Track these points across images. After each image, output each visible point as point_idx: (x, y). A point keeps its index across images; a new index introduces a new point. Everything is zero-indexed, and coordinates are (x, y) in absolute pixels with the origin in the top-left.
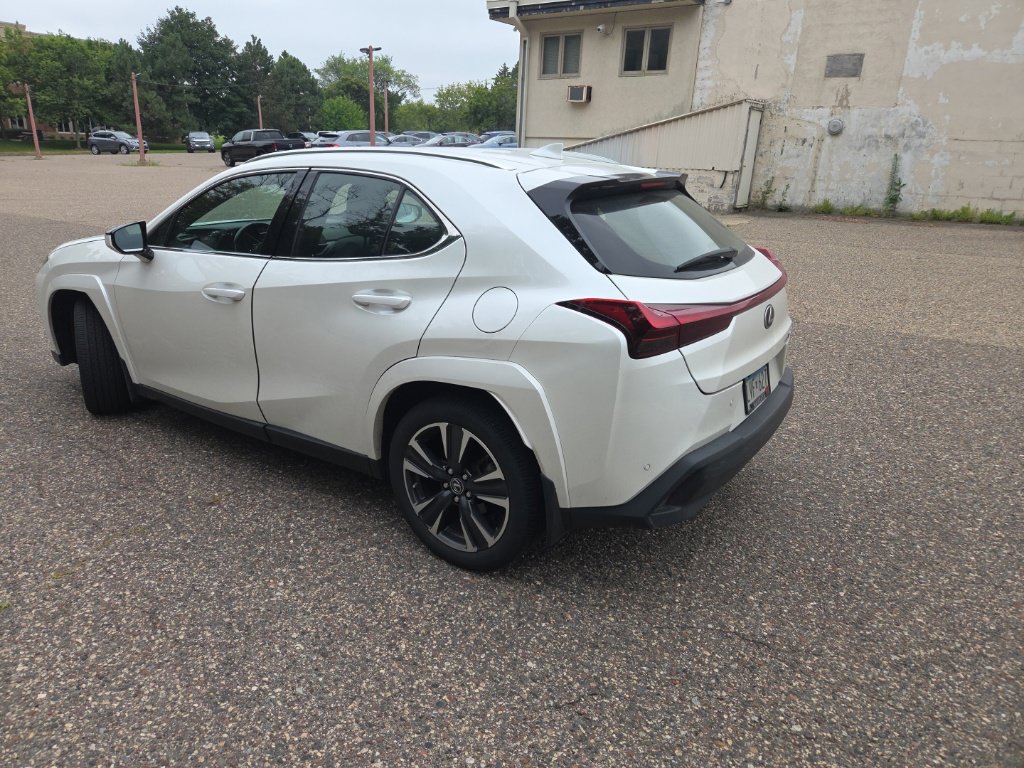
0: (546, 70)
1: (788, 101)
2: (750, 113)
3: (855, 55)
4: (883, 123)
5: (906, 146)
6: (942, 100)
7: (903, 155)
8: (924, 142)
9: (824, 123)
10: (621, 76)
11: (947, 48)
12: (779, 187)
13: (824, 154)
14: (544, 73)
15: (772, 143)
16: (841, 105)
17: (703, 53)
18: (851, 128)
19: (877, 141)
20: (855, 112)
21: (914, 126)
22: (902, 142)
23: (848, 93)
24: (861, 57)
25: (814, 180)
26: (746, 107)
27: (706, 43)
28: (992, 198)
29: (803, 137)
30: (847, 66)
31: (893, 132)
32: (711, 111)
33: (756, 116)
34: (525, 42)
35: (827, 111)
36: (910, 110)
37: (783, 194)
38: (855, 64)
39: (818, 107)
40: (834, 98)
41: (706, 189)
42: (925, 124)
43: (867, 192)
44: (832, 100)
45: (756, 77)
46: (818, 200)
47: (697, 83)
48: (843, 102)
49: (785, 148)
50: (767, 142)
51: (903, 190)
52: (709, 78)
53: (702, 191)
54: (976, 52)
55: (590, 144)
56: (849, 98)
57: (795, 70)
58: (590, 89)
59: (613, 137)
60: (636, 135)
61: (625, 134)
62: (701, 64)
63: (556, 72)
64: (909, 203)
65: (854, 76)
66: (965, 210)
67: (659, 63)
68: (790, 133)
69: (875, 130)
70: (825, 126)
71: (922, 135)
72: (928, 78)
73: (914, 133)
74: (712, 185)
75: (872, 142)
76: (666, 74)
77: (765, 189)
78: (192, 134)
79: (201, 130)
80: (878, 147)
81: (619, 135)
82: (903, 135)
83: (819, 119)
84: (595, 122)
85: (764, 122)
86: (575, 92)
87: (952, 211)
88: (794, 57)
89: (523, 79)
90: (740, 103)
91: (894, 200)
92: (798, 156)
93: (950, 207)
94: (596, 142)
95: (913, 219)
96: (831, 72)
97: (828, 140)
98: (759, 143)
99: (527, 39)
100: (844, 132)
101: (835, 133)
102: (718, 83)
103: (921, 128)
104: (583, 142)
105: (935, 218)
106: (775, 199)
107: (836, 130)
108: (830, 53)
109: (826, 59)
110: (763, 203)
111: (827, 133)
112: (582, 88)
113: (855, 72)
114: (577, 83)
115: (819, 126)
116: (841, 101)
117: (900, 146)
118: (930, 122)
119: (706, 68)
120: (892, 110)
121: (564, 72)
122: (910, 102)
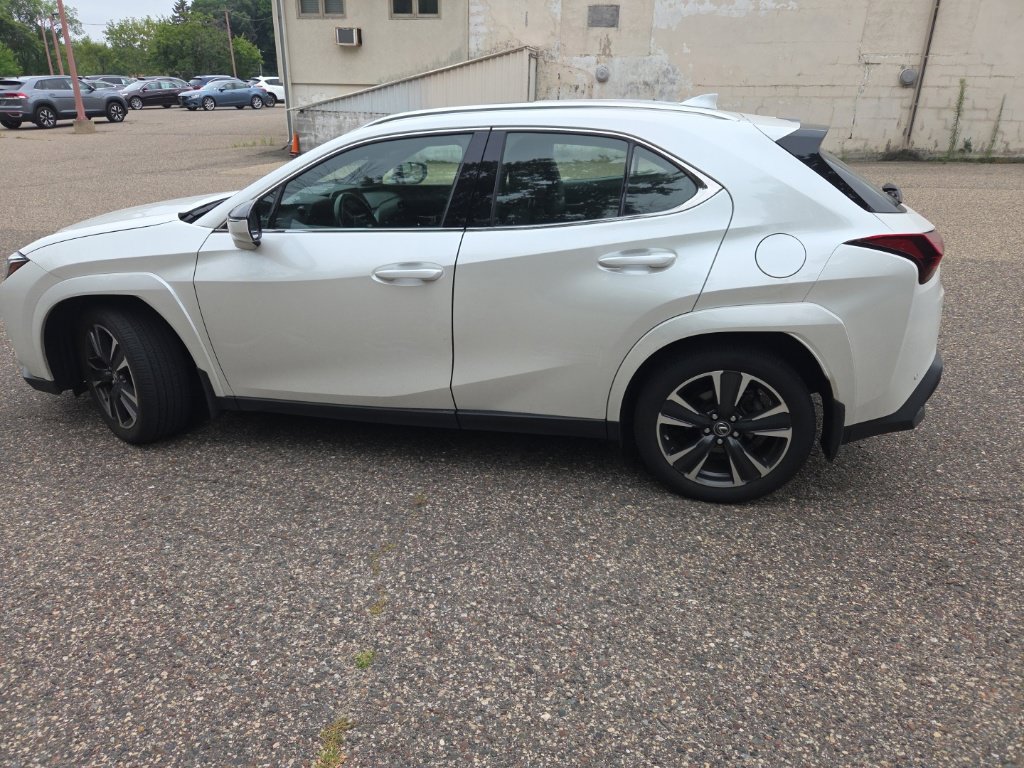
0: (305, 9)
1: (558, 49)
2: (529, 60)
3: (612, 6)
4: (640, 70)
5: (661, 91)
6: (687, 50)
8: (675, 88)
9: (592, 70)
10: (391, 18)
11: (686, 2)
14: (303, 12)
15: (548, 89)
16: (604, 53)
18: (614, 77)
19: (638, 88)
20: (617, 61)
21: (666, 73)
22: (658, 88)
23: (609, 43)
24: (617, 8)
26: (526, 53)
29: (576, 84)
30: (606, 16)
31: (650, 79)
32: (487, 59)
33: (533, 61)
35: (593, 59)
36: (661, 58)
38: (612, 15)
39: (585, 55)
40: (598, 47)
42: (674, 71)
44: (596, 48)
45: (526, 25)
47: (471, 28)
48: (606, 50)
49: (561, 95)
50: (544, 89)
52: (482, 24)
54: (708, 7)
55: (373, 91)
56: (611, 47)
57: (562, 19)
58: (359, 31)
59: (398, 84)
60: (422, 81)
61: (410, 80)
62: (473, 9)
63: (318, 12)
65: (613, 26)
67: (430, 6)
68: (564, 79)
69: (635, 77)
70: (594, 75)
71: (673, 82)
72: (674, 29)
73: (666, 80)
75: (633, 88)
76: (439, 18)
80: (638, 94)
81: (404, 82)
82: (658, 82)
83: (588, 67)
84: (370, 67)
85: (539, 69)
86: (344, 35)
88: (559, 6)
89: (280, 18)
90: (520, 50)
94: (379, 89)
96: (593, 21)
97: (597, 86)
98: (536, 90)
100: (610, 79)
101: (603, 80)
102: (492, 29)
103: (671, 76)
104: (366, 89)
107: (602, 77)
108: (590, 3)
109: (587, 9)
111: (596, 80)
112: (351, 30)
113: (613, 22)
114: (345, 24)
115: (587, 73)
116: (604, 50)
117: (657, 92)
118: (678, 70)
119: (478, 13)
120: (647, 58)
121: (327, 12)
122: (661, 51)
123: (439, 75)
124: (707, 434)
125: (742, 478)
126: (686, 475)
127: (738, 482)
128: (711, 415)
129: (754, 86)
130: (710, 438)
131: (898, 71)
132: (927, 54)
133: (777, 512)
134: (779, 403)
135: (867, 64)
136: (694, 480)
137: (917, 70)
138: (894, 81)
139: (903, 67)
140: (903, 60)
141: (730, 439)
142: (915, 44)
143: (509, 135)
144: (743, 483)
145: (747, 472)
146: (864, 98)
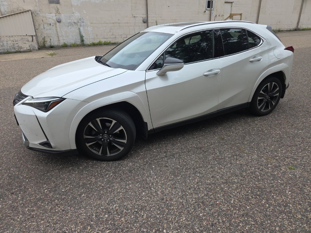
1: (39, 11)
4: (72, 18)
5: (80, 25)
6: (85, 12)
7: (80, 28)
8: (84, 24)
9: (55, 18)
12: (48, 40)
13: (58, 28)
15: (39, 25)
16: (57, 13)
18: (63, 20)
19: (72, 24)
20: (63, 15)
21: (80, 19)
22: (79, 24)
25: (58, 37)
28: (104, 38)
29: (49, 23)
30: (55, 0)
31: (76, 21)
35: (54, 15)
36: (77, 15)
37: (50, 42)
39: (51, 13)
40: (54, 10)
41: (26, 42)
42: (83, 19)
43: (75, 39)
44: (54, 11)
45: (24, 2)
46: (62, 43)
48: (58, 11)
49: (45, 27)
50: (38, 25)
51: (84, 38)
53: (25, 43)
56: (59, 10)
57: (38, 1)
64: (87, 41)
65: (58, 4)
66: (100, 42)
68: (44, 22)
69: (70, 21)
70: (56, 20)
71: (83, 22)
72: (79, 5)
73: (81, 22)
74: (28, 41)
75: (70, 24)
77: (43, 41)
80: (73, 26)
82: (78, 22)
83: (52, 17)
87: (97, 42)
91: (82, 41)
92: (50, 29)
93: (96, 41)
95: (89, 46)
96: (50, 2)
97: (58, 24)
98: (34, 25)
102: (9, 3)
105: (94, 45)
106: (48, 44)
107: (59, 21)
110: (45, 45)
111: (56, 22)
113: (58, 2)
115: (53, 19)
116: (57, 11)
117: (79, 25)
118: (84, 18)
120: (73, 14)
122: (77, 12)
126: (262, 111)
129: (107, 23)
131: (142, 19)
132: (147, 14)
134: (277, 88)
135: (134, 17)
137: (146, 18)
138: (142, 22)
139: (143, 18)
140: (143, 16)
142: (144, 12)
146: (136, 26)
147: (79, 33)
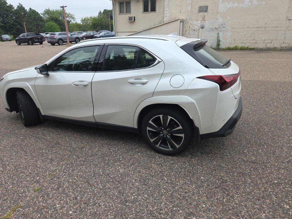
0: (121, 12)
1: (189, 19)
2: (180, 23)
3: (206, 6)
4: (214, 24)
5: (220, 30)
6: (229, 18)
7: (220, 33)
8: (225, 29)
9: (199, 25)
10: (143, 13)
11: (229, 4)
13: (200, 33)
14: (120, 13)
15: (186, 31)
16: (203, 20)
17: (165, 6)
18: (206, 26)
19: (213, 29)
20: (207, 22)
21: (222, 25)
22: (219, 29)
23: (205, 17)
24: (207, 7)
26: (179, 21)
27: (166, 3)
28: (242, 43)
29: (194, 29)
30: (204, 9)
31: (217, 27)
32: (170, 23)
33: (182, 23)
34: (114, 4)
35: (200, 22)
36: (221, 21)
38: (206, 9)
39: (197, 21)
42: (225, 24)
43: (212, 43)
44: (201, 19)
45: (180, 13)
47: (165, 15)
48: (204, 19)
49: (190, 32)
50: (185, 31)
51: (221, 42)
52: (168, 13)
54: (236, 4)
55: (137, 33)
57: (191, 11)
58: (134, 17)
59: (143, 31)
60: (149, 30)
61: (146, 30)
62: (165, 9)
63: (124, 13)
64: (223, 46)
65: (206, 12)
66: (236, 47)
67: (153, 9)
68: (191, 28)
69: (212, 26)
70: (200, 27)
71: (224, 27)
72: (225, 12)
73: (222, 27)
75: (212, 30)
76: (156, 12)
78: (3, 36)
79: (5, 34)
80: (213, 31)
81: (145, 31)
84: (136, 27)
85: (184, 25)
86: (130, 18)
87: (233, 47)
88: (190, 7)
90: (177, 20)
91: (218, 45)
92: (193, 34)
93: (232, 46)
94: (138, 33)
95: (224, 50)
96: (200, 11)
97: (201, 29)
98: (183, 31)
99: (114, 3)
101: (202, 28)
102: (170, 15)
103: (224, 26)
104: (135, 33)
105: (229, 49)
107: (202, 27)
108: (200, 6)
109: (198, 7)
112: (132, 17)
113: (206, 11)
114: (130, 16)
115: (198, 26)
119: (167, 11)
120: (216, 21)
121: (126, 13)
122: (221, 18)
123: (154, 28)
124: (161, 134)
125: (172, 148)
126: (156, 146)
127: (171, 149)
128: (162, 128)
129: (251, 28)
130: (162, 135)
133: (182, 159)
134: (179, 126)
135: (289, 20)
136: (158, 147)
141: (168, 136)
143: (109, 46)
144: (172, 149)
145: (173, 146)
146: (289, 30)
147: (217, 37)
